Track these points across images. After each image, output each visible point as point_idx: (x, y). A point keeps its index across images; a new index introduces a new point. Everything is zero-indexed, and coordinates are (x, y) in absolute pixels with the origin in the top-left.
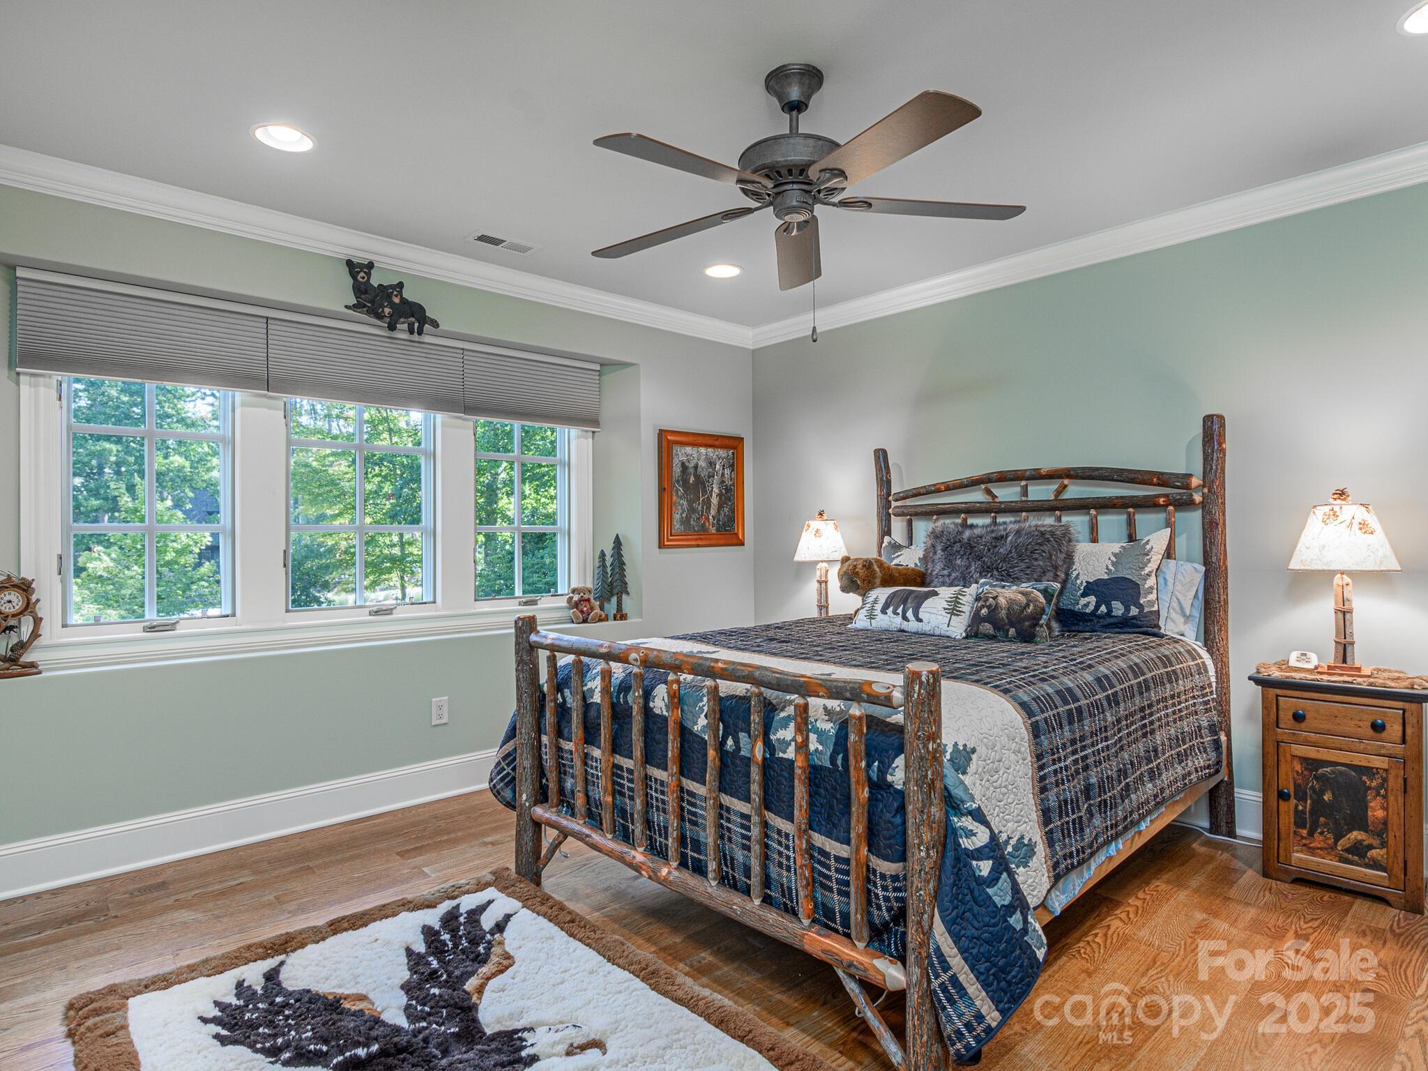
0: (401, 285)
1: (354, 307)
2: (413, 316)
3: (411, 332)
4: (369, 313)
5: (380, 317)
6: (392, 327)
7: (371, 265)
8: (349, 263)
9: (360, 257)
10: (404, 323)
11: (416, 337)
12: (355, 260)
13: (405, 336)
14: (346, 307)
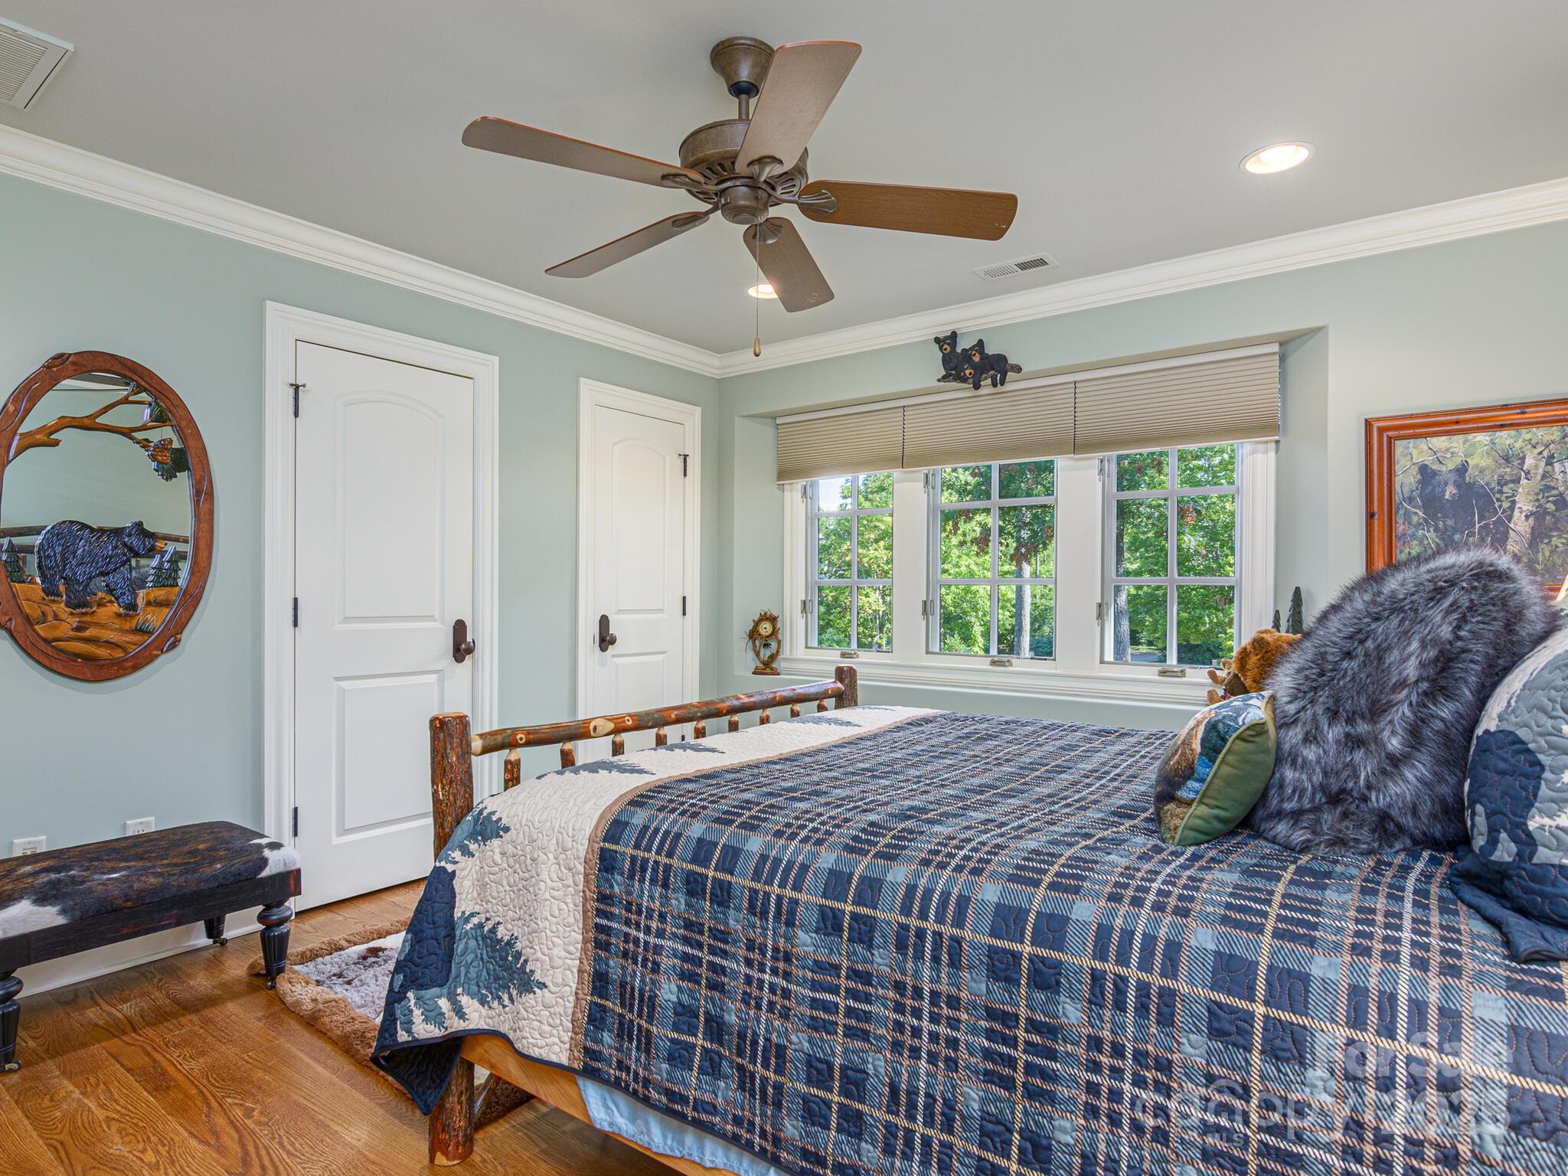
0: (981, 343)
1: (944, 378)
2: (993, 369)
3: (994, 385)
4: (955, 380)
5: (964, 380)
6: (977, 386)
7: (954, 335)
8: (937, 340)
9: (944, 331)
10: (986, 379)
11: (999, 388)
12: (941, 336)
13: (991, 390)
14: (939, 380)
